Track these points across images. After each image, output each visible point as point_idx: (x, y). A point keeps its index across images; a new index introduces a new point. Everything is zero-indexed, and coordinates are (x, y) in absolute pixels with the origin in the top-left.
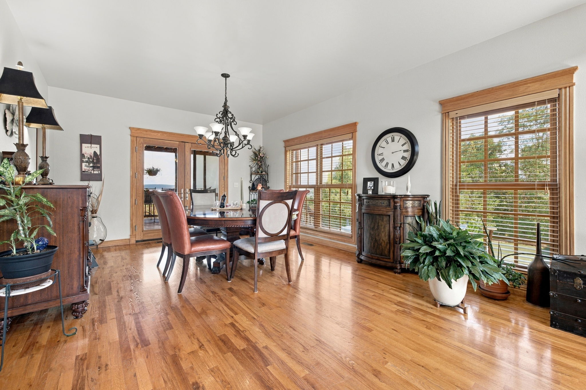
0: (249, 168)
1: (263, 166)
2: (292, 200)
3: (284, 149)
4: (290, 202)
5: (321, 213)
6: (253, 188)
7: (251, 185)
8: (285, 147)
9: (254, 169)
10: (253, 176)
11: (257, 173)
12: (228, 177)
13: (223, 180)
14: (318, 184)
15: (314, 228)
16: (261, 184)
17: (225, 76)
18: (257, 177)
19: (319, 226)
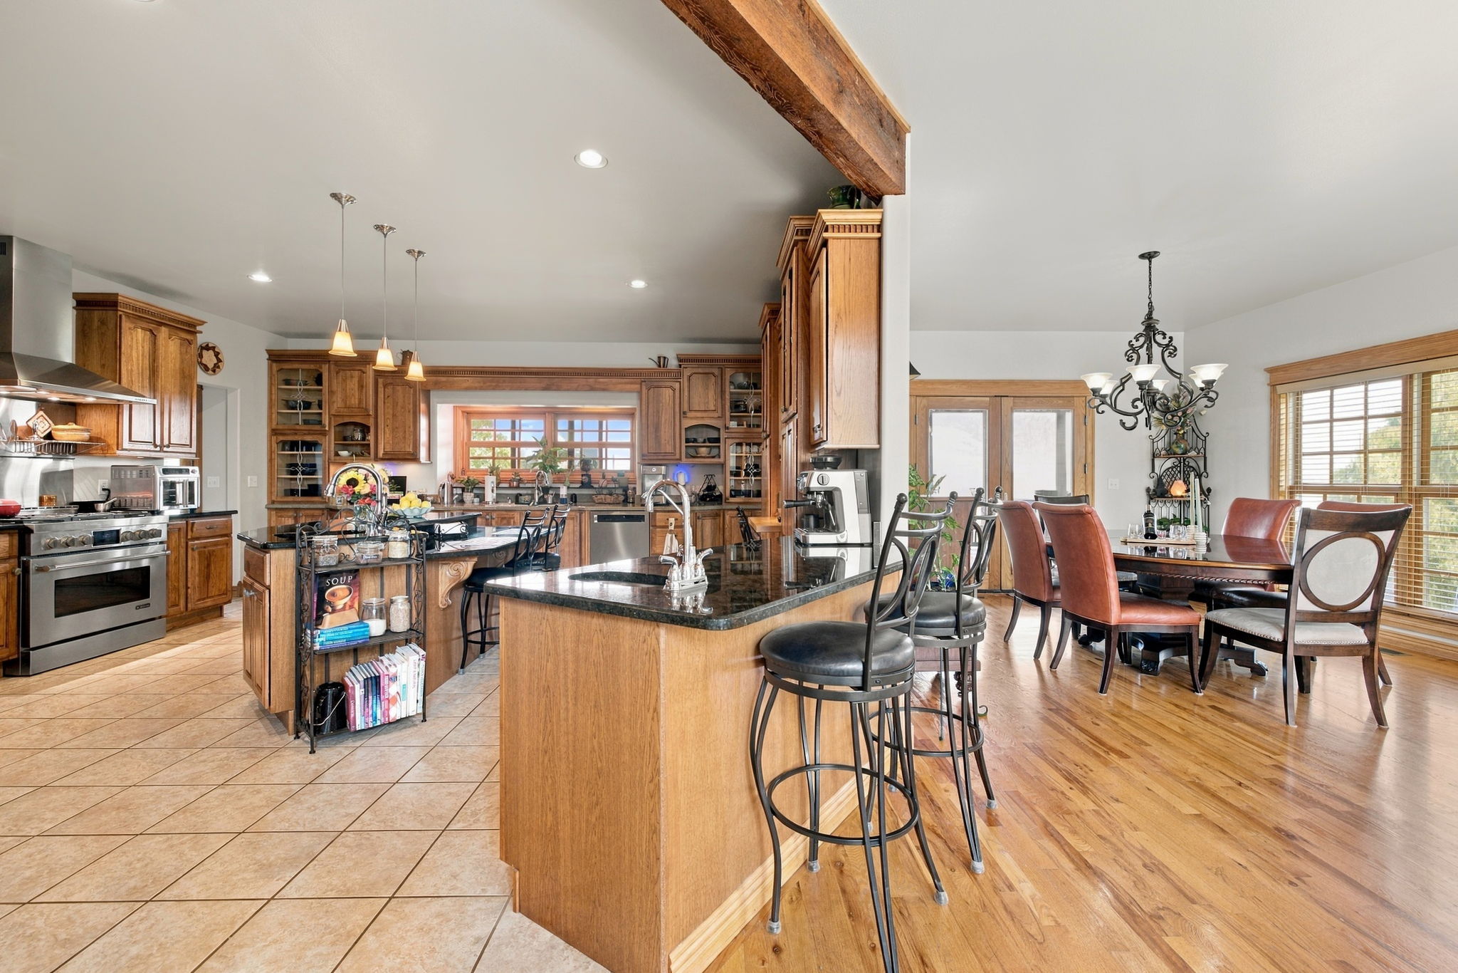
0: (1150, 441)
1: (1189, 437)
2: (1393, 531)
3: (1267, 390)
4: (1386, 536)
5: (1425, 566)
6: (1159, 492)
7: (1151, 484)
8: (1273, 386)
9: (1161, 445)
10: (1158, 462)
11: (1170, 453)
12: (1093, 466)
13: (1083, 474)
14: (1415, 484)
15: (1394, 606)
16: (1181, 482)
17: (1149, 256)
18: (1169, 463)
19: (1421, 603)
